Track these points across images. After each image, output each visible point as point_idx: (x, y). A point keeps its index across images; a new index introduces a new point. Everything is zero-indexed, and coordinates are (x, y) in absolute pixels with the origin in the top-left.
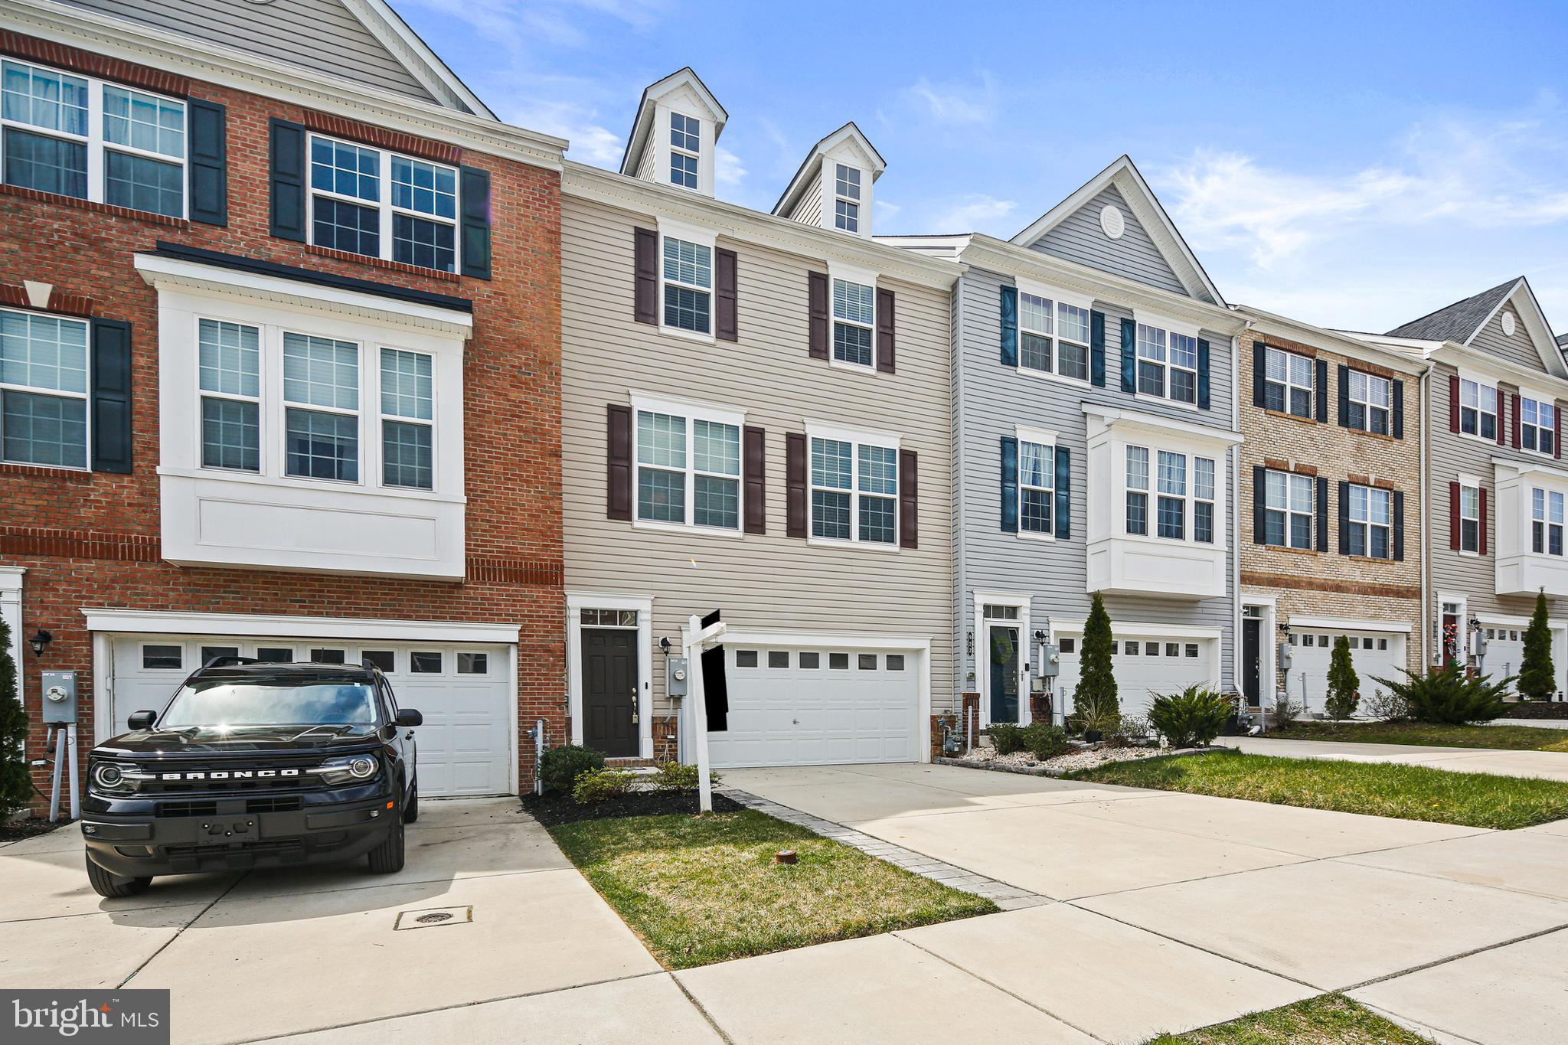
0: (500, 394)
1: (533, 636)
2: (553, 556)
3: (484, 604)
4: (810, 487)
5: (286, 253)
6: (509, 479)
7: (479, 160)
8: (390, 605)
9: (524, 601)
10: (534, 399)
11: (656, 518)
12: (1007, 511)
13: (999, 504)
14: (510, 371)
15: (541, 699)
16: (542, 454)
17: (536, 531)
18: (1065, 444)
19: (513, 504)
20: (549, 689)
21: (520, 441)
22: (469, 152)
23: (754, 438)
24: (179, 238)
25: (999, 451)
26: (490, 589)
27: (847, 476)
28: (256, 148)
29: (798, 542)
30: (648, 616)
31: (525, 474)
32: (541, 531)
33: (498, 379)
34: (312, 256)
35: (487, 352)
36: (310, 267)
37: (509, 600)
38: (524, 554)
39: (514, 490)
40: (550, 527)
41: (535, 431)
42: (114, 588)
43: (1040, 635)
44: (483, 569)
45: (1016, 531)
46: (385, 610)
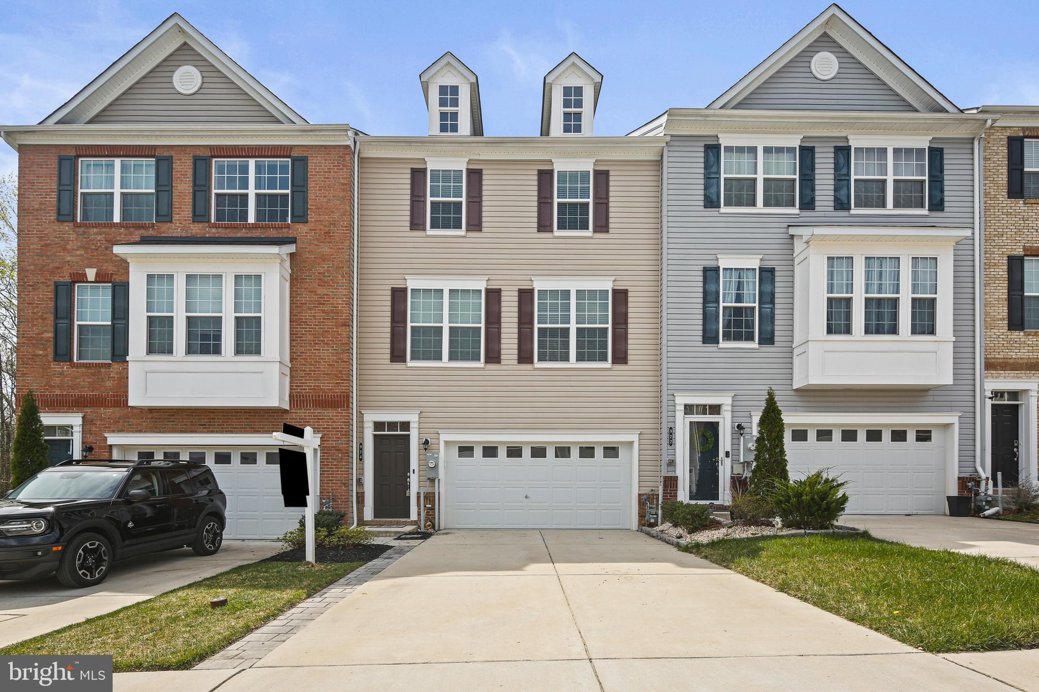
0: (312, 292)
1: (329, 441)
2: (342, 389)
3: (301, 422)
4: (536, 326)
5: (200, 230)
6: (316, 344)
7: (302, 151)
8: (248, 425)
9: (324, 419)
10: (332, 292)
11: (423, 359)
12: (708, 327)
13: (701, 322)
14: (318, 276)
15: (333, 480)
16: (336, 326)
17: (332, 374)
18: (768, 264)
19: (319, 359)
20: (338, 474)
21: (324, 319)
22: (296, 147)
23: (494, 296)
24: (151, 232)
25: (701, 279)
26: (304, 413)
27: (566, 315)
28: (186, 175)
29: (528, 367)
30: (416, 425)
31: (326, 339)
32: (335, 374)
33: (311, 282)
34: (212, 229)
35: (304, 267)
36: (211, 235)
37: (315, 419)
38: (324, 389)
39: (319, 350)
40: (341, 371)
41: (332, 312)
42: (120, 422)
43: (740, 427)
44: (300, 400)
45: (718, 343)
46: (246, 428)
